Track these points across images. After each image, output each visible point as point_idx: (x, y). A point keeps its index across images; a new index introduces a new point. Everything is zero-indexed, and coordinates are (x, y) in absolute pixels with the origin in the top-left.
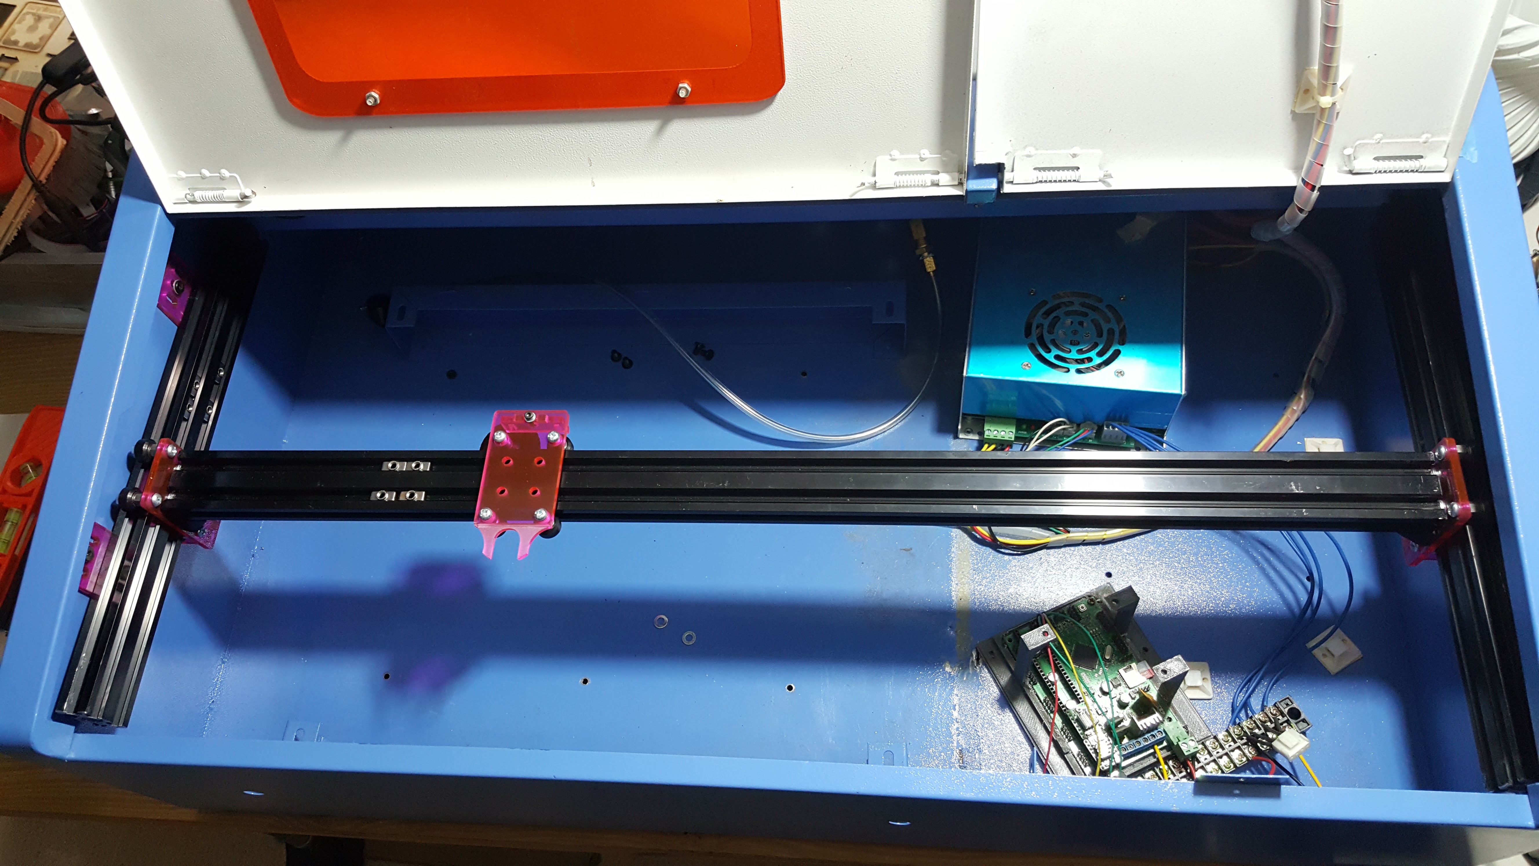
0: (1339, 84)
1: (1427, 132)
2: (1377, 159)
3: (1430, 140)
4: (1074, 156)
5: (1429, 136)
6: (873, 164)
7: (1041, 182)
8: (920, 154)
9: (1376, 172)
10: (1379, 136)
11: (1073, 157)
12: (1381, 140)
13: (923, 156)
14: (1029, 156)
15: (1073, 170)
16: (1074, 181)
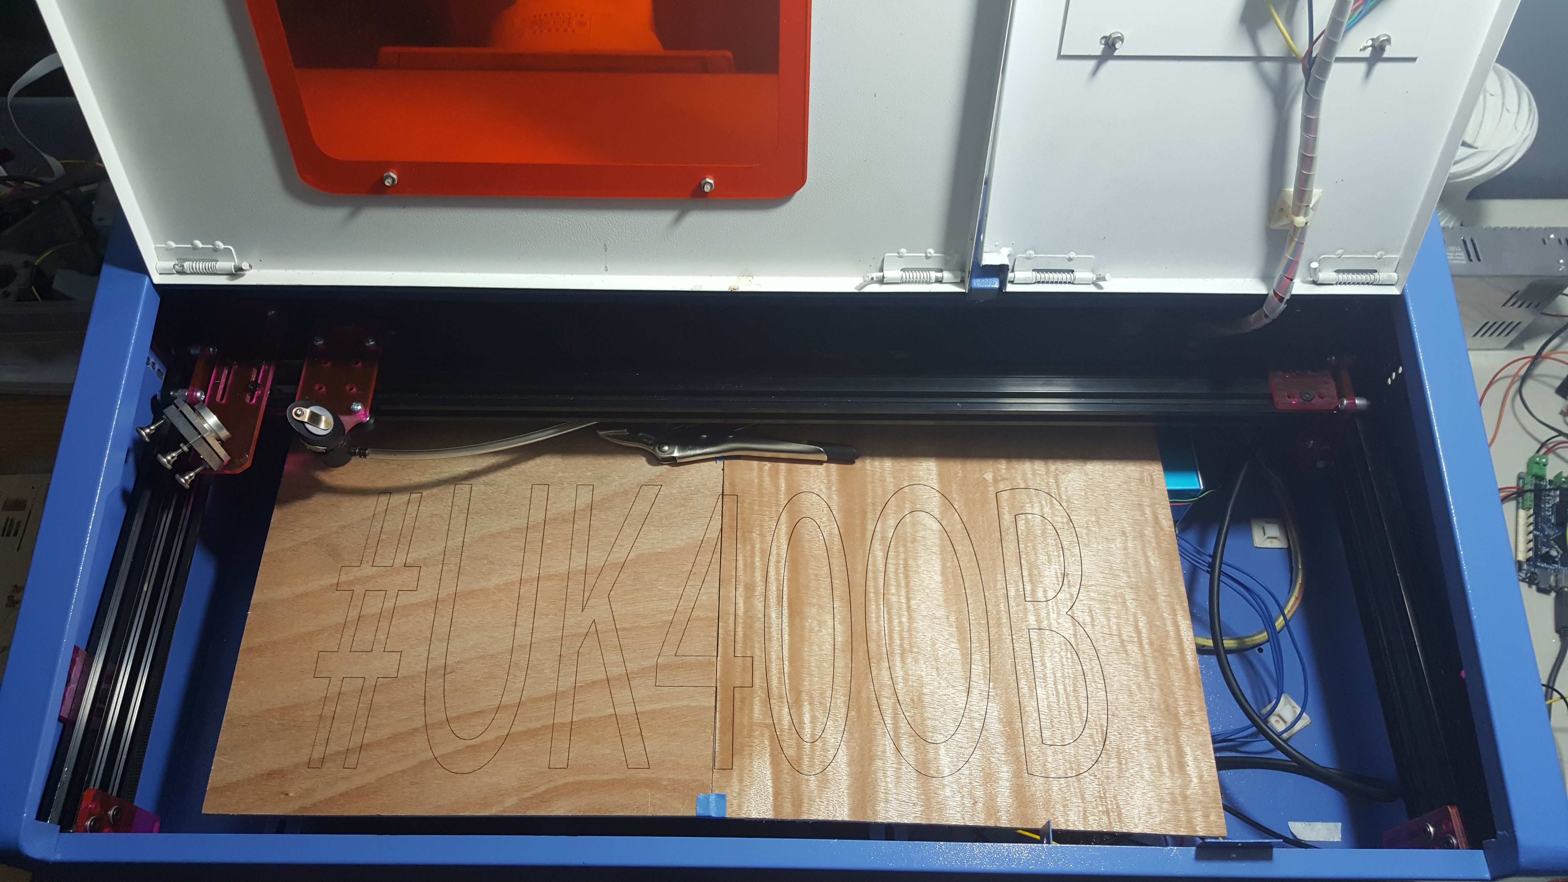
0: (1311, 206)
1: (1382, 250)
2: (1338, 271)
3: (1384, 257)
4: (1070, 259)
5: (1383, 253)
6: (881, 259)
7: (1039, 282)
8: (926, 253)
9: (1336, 284)
10: (1340, 251)
11: (1069, 261)
12: (1342, 255)
13: (929, 255)
14: (1028, 258)
15: (1068, 273)
16: (1070, 283)
